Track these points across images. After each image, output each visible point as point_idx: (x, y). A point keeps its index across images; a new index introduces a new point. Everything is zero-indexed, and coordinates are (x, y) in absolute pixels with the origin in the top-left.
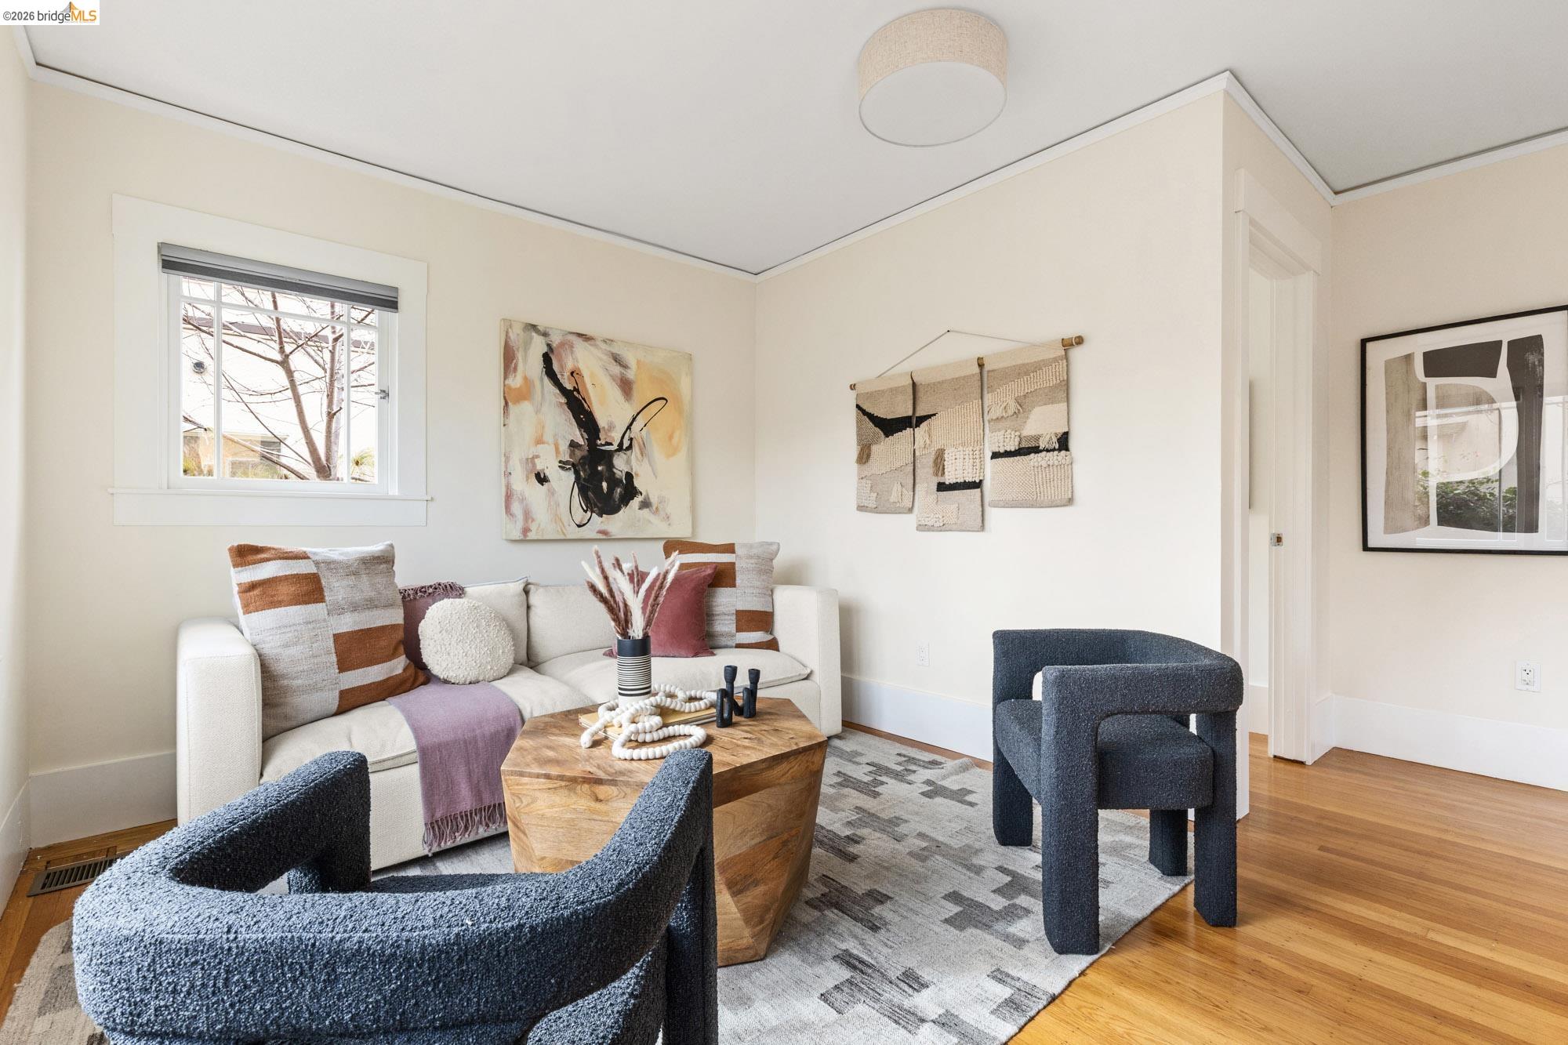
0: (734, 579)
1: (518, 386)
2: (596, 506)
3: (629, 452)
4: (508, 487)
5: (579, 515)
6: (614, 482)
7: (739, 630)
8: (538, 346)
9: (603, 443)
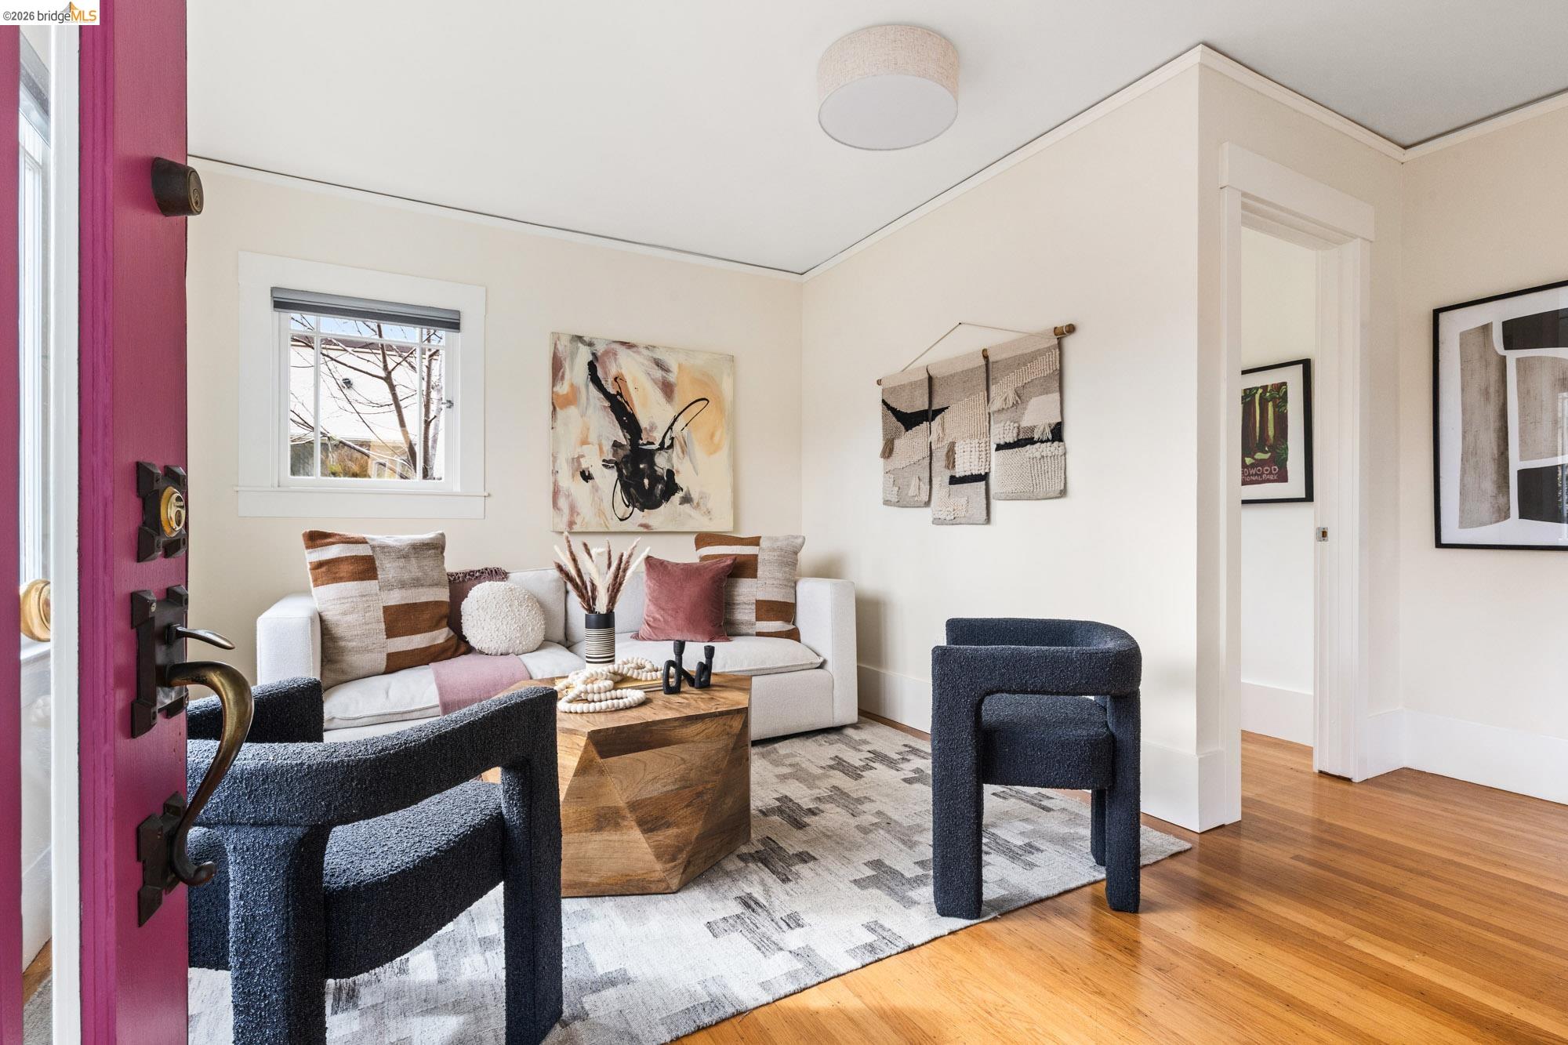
0: (756, 571)
1: (565, 392)
2: (637, 501)
3: (670, 451)
4: (555, 484)
5: (622, 509)
6: (655, 479)
7: (758, 619)
8: (584, 355)
9: (645, 443)
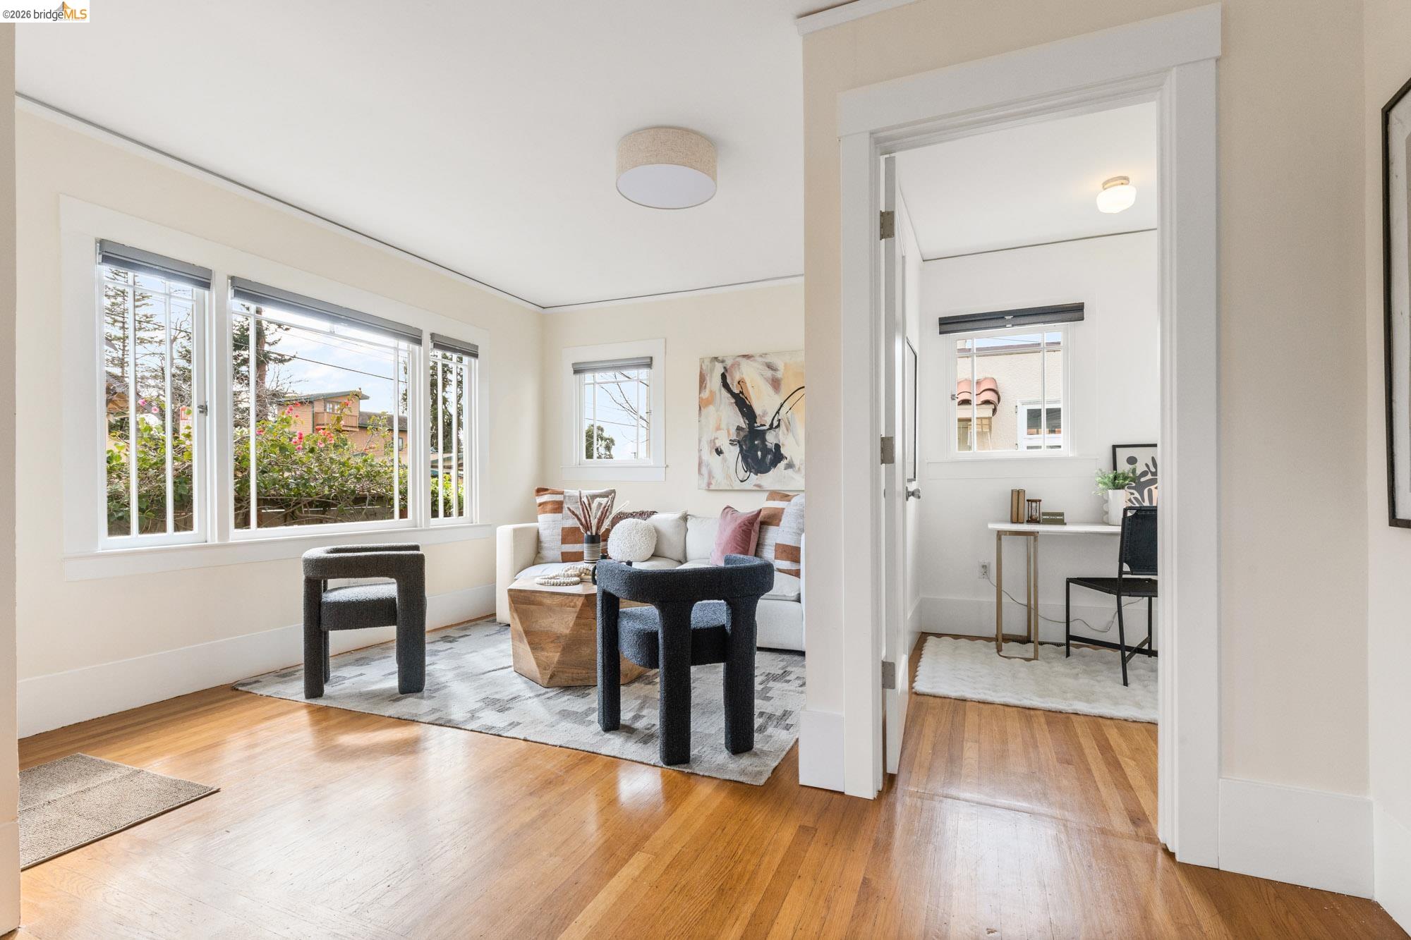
0: (781, 521)
1: (707, 396)
2: (754, 468)
3: (777, 430)
5: (742, 474)
6: (766, 451)
7: (776, 558)
8: (719, 369)
9: (759, 425)
